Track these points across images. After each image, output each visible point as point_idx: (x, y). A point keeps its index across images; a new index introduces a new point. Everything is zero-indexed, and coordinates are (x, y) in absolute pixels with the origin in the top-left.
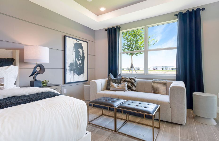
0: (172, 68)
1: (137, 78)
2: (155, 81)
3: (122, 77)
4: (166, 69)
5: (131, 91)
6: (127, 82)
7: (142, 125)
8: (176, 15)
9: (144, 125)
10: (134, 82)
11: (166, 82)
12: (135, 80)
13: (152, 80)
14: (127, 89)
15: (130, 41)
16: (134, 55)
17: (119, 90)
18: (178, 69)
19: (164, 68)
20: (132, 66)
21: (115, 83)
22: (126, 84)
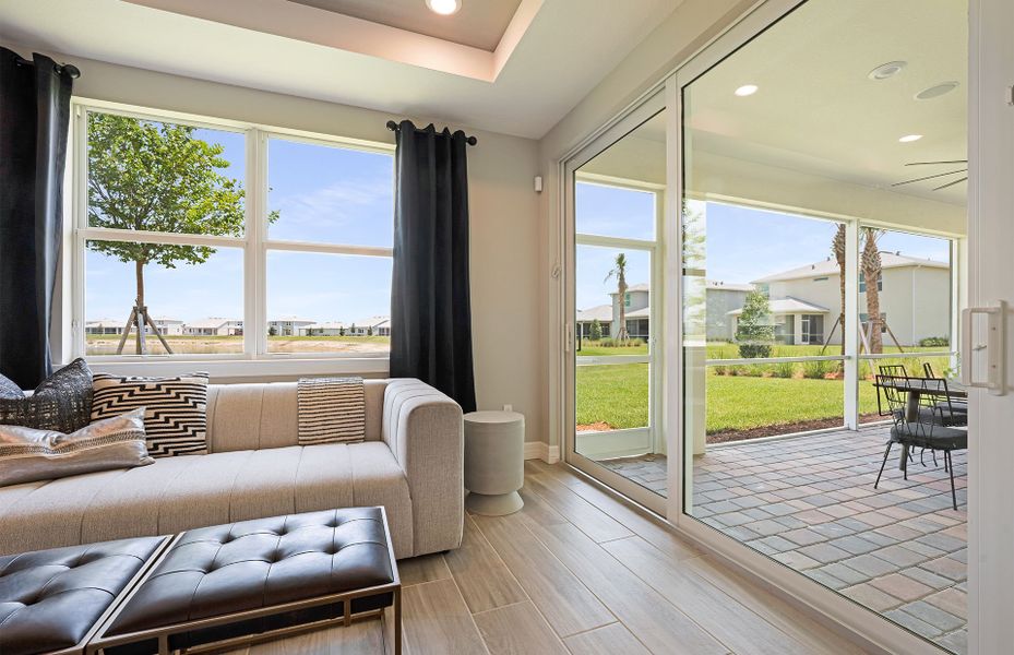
0: (308, 327)
1: (213, 381)
2: (310, 388)
3: (97, 378)
4: (288, 333)
5: (176, 454)
6: (142, 411)
7: (288, 642)
8: (391, 125)
9: (299, 639)
10: (195, 403)
11: (362, 385)
12: (199, 388)
13: (295, 384)
14: (145, 452)
15: (130, 186)
16: (153, 261)
17: (75, 466)
18: (396, 333)
19: (280, 329)
20: (140, 317)
21: (35, 424)
22: (136, 420)
